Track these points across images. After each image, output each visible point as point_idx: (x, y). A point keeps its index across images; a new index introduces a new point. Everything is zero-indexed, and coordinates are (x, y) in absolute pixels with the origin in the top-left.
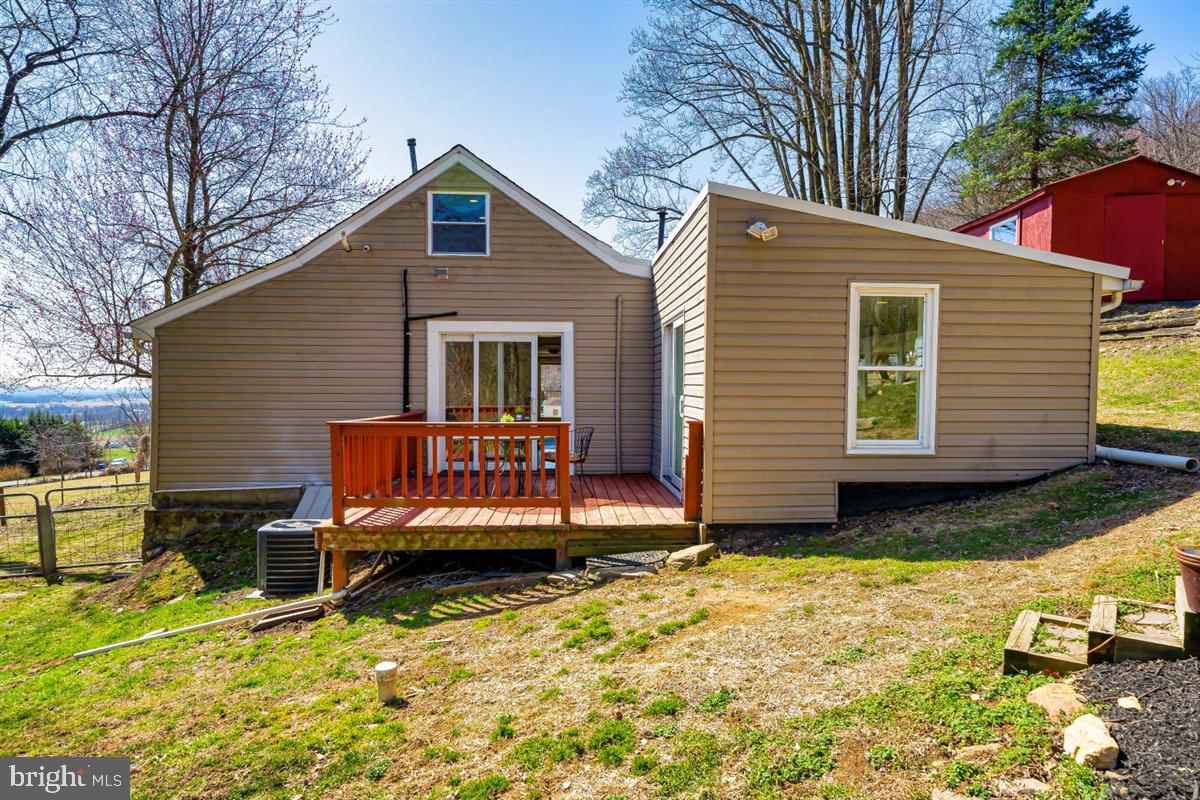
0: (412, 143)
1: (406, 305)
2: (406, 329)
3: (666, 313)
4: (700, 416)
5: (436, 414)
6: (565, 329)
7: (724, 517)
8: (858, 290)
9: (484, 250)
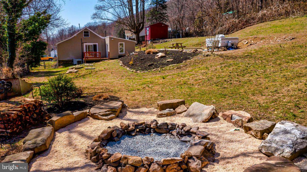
0: (79, 24)
1: (82, 42)
2: (82, 44)
3: (106, 43)
4: (109, 51)
5: (85, 51)
6: (97, 44)
7: (111, 58)
8: (119, 43)
9: (89, 36)
